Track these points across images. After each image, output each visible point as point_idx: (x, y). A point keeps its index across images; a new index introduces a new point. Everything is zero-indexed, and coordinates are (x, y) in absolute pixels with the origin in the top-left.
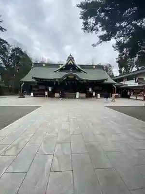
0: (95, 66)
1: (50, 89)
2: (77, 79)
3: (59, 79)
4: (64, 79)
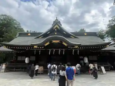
0: (87, 33)
1: (27, 60)
2: (64, 44)
3: (39, 45)
4: (46, 45)
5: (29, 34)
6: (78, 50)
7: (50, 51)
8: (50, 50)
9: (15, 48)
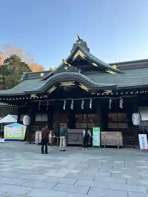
4: (51, 91)
5: (42, 75)
6: (120, 99)
7: (65, 102)
8: (65, 100)
9: (6, 99)
